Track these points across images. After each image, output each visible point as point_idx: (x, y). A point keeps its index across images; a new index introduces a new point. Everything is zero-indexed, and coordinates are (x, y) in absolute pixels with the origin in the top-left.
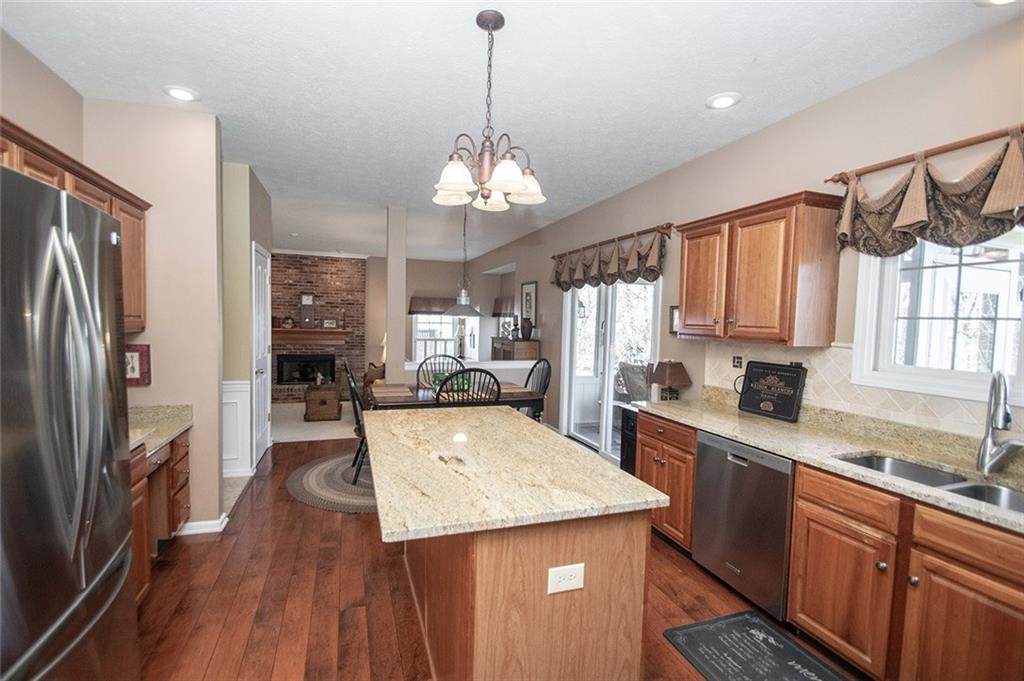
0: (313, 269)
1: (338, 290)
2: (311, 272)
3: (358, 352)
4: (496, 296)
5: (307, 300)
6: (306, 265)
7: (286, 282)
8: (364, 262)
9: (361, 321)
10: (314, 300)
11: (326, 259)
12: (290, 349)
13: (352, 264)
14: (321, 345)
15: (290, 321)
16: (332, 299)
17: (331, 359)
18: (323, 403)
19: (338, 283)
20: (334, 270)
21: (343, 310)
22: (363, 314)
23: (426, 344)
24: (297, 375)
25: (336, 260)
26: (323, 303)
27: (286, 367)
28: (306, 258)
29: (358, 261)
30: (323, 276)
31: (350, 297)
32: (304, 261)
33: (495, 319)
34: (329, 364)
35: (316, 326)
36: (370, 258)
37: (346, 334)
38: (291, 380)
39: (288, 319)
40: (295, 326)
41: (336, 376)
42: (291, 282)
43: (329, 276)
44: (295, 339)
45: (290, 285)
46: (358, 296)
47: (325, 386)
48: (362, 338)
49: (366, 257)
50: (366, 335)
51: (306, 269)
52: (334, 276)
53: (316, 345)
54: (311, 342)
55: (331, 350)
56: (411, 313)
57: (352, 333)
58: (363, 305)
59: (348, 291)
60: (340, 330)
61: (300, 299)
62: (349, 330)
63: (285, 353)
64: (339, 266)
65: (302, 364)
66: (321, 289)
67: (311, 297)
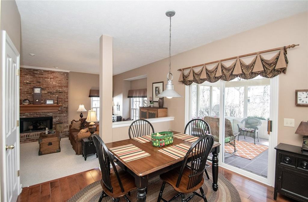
0: (40, 76)
1: (54, 87)
2: (39, 77)
3: (65, 115)
4: (129, 90)
5: (37, 91)
6: (37, 74)
7: (25, 82)
8: (67, 73)
9: (66, 100)
10: (41, 91)
11: (48, 71)
12: (27, 115)
13: (61, 74)
14: (45, 112)
15: (27, 101)
16: (51, 91)
17: (51, 119)
18: (50, 144)
19: (54, 83)
20: (52, 77)
21: (57, 95)
22: (67, 98)
23: (97, 109)
24: (31, 127)
25: (52, 72)
26: (46, 92)
27: (25, 124)
28: (37, 70)
29: (64, 73)
30: (46, 79)
31: (60, 89)
32: (36, 72)
33: (129, 99)
34: (49, 121)
35: (42, 103)
36: (70, 72)
37: (59, 106)
38: (28, 130)
39: (26, 100)
40: (30, 103)
41: (54, 126)
42: (28, 82)
43: (49, 79)
44: (30, 110)
45: (27, 83)
46: (65, 89)
47: (51, 134)
48: (67, 108)
49: (68, 71)
50: (69, 107)
51: (37, 76)
52: (52, 80)
53: (42, 112)
54: (40, 111)
55: (50, 114)
56: (90, 96)
57: (62, 106)
58: (67, 93)
59: (59, 87)
60: (55, 105)
61: (33, 90)
62: (60, 104)
63: (24, 117)
64: (55, 75)
65: (34, 122)
66: (45, 86)
67: (39, 89)
